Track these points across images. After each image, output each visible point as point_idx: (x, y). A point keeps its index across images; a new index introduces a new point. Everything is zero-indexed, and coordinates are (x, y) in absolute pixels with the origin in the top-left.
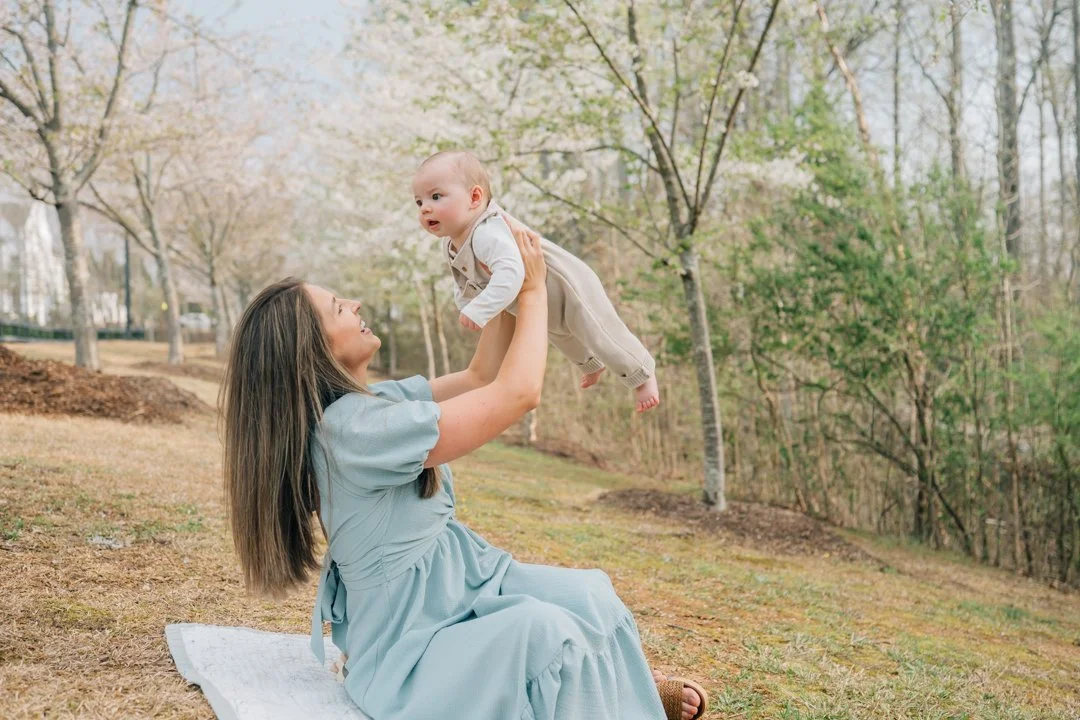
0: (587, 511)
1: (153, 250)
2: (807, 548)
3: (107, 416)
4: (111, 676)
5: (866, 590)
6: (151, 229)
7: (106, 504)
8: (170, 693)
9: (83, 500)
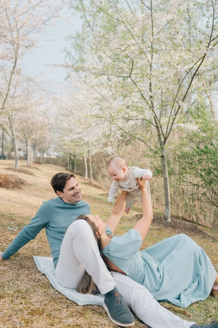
0: (132, 220)
1: (12, 137)
2: (193, 234)
3: (2, 187)
4: (23, 271)
5: (209, 248)
6: (12, 131)
7: (9, 216)
8: (38, 276)
9: (3, 215)
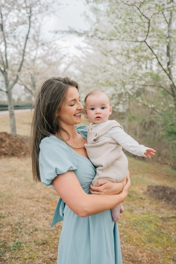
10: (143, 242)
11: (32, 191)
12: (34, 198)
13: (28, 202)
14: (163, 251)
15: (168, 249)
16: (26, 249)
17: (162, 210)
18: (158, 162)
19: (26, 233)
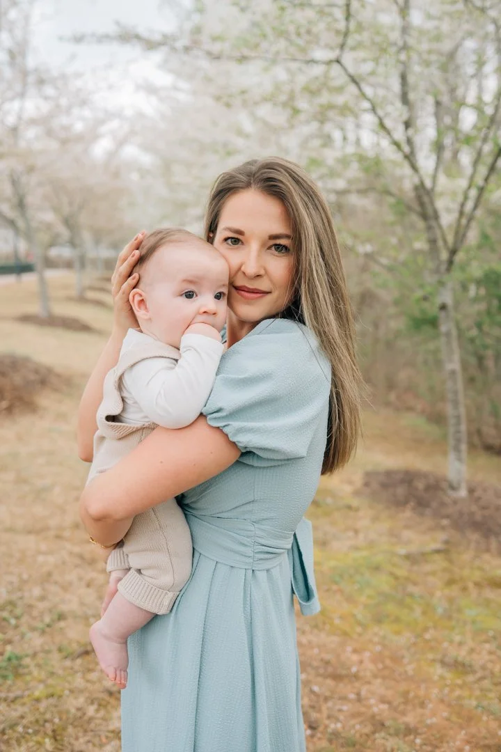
10: (359, 624)
11: (39, 510)
12: (47, 529)
13: (29, 542)
14: (415, 644)
15: (427, 636)
16: (36, 673)
17: (407, 534)
18: (388, 404)
19: (33, 629)
